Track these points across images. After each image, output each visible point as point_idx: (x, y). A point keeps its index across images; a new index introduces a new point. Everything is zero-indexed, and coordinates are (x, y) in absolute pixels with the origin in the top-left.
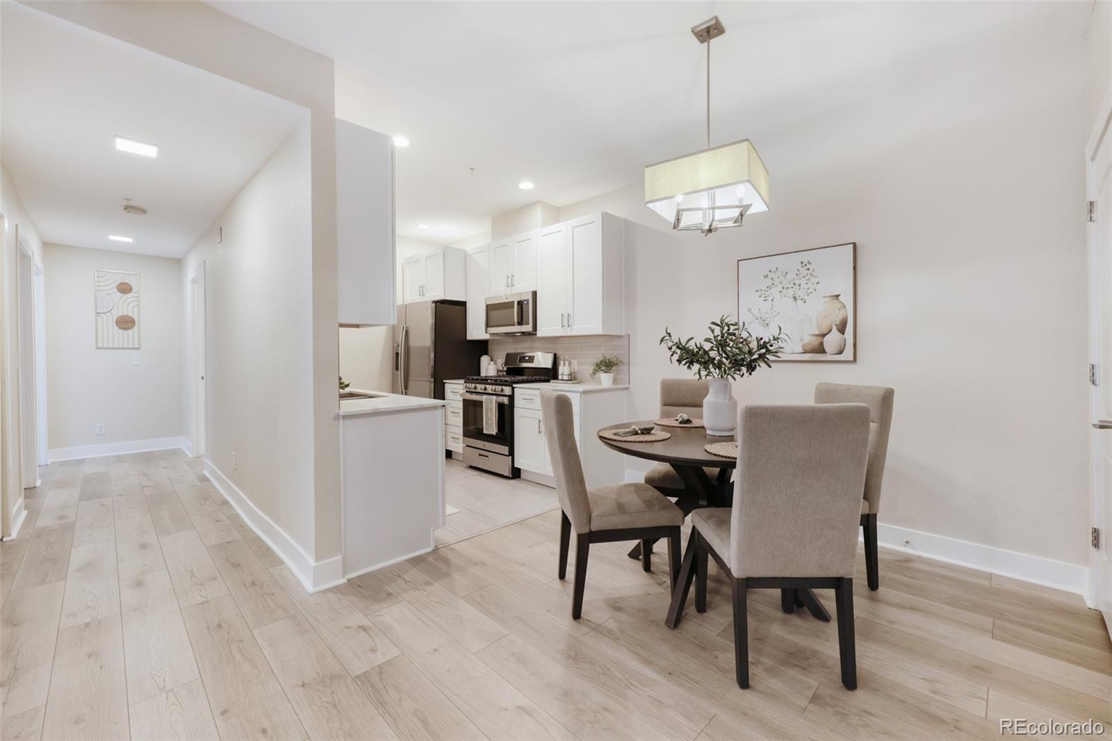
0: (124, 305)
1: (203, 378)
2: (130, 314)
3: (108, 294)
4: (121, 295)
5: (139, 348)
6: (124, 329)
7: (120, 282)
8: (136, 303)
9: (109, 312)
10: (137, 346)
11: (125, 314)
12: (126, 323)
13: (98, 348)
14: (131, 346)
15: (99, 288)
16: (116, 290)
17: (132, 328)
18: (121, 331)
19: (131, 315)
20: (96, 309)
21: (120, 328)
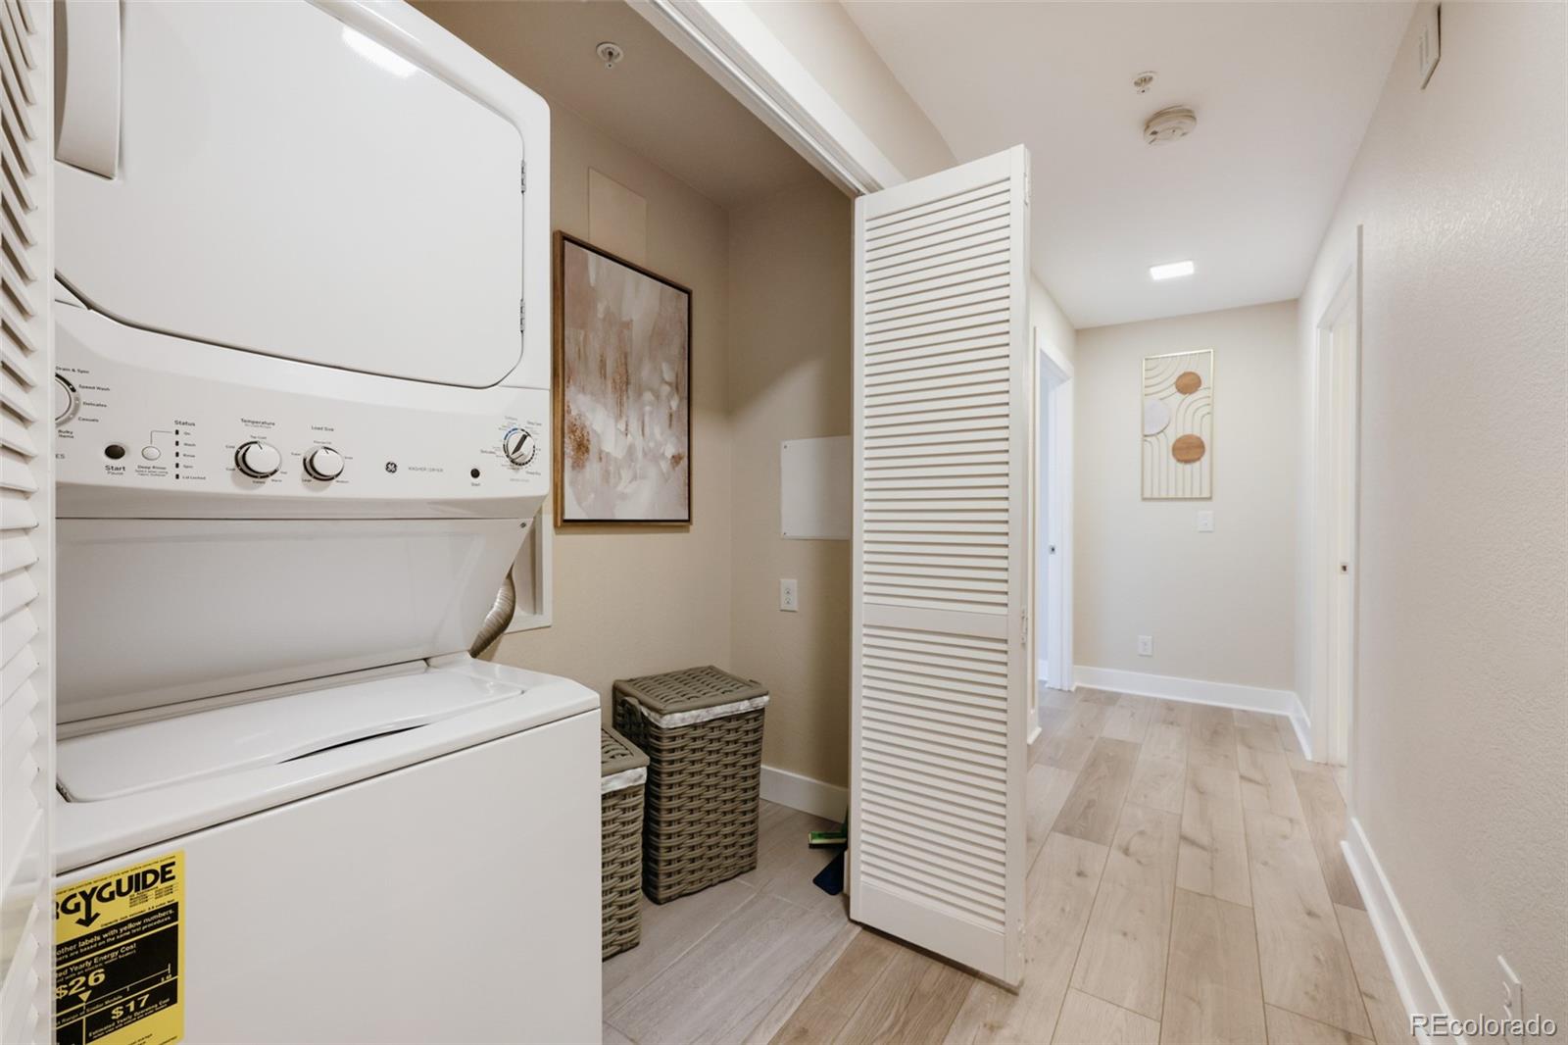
0: (1186, 417)
1: (1344, 568)
2: (1196, 433)
3: (1161, 399)
4: (1183, 396)
5: (1210, 499)
6: (1187, 461)
7: (1182, 372)
8: (1207, 409)
9: (1162, 431)
10: (1206, 494)
11: (1188, 432)
12: (1189, 450)
13: (1144, 499)
14: (1196, 494)
15: (1150, 390)
16: (1174, 389)
17: (1199, 459)
18: (1180, 466)
19: (1199, 435)
20: (1143, 429)
21: (1179, 460)
